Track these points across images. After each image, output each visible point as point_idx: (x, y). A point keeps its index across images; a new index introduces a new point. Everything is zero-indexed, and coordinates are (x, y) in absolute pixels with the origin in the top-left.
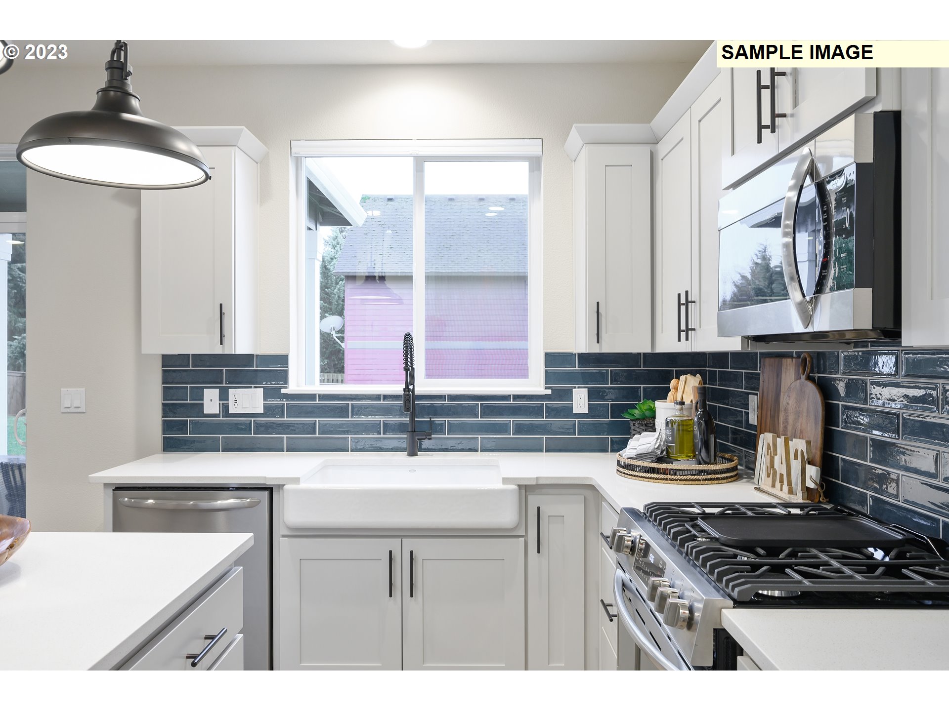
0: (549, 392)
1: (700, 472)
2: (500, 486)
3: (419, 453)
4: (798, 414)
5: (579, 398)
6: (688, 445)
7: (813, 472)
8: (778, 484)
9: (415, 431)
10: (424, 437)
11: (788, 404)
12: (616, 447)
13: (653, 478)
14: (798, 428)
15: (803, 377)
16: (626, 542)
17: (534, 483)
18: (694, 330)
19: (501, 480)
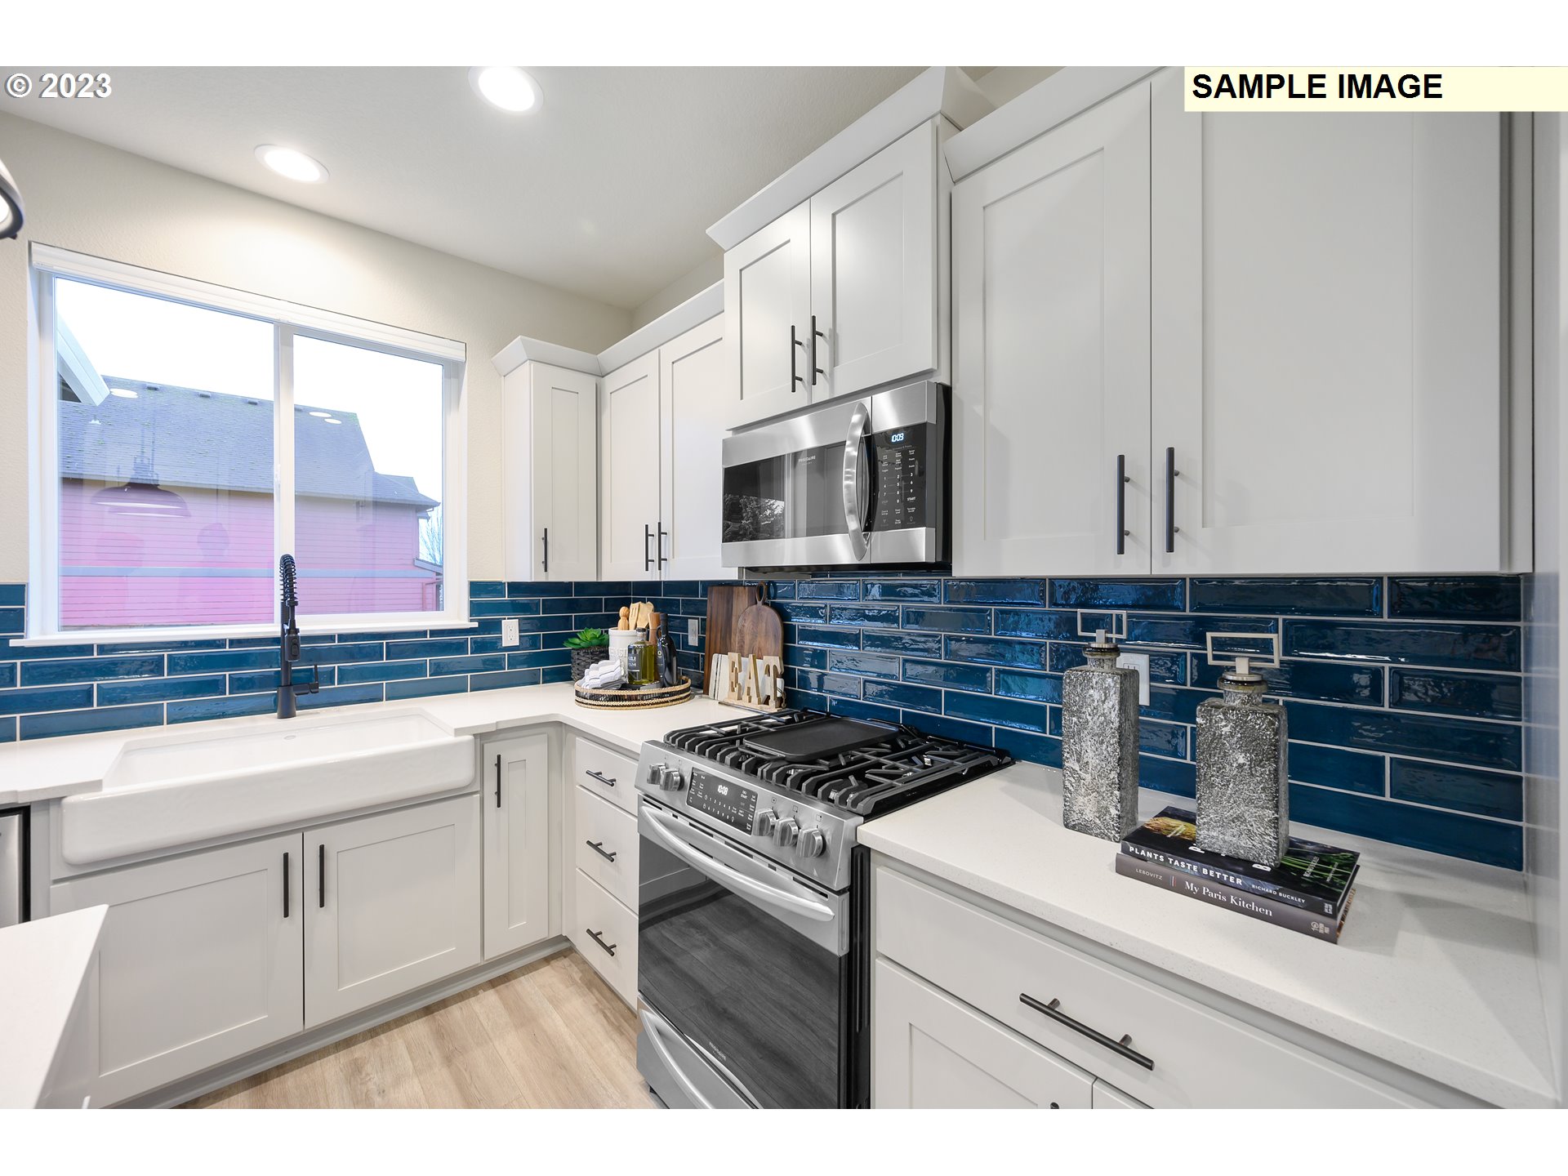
0: (476, 625)
1: (662, 696)
2: (451, 739)
3: (297, 712)
4: (755, 636)
5: (509, 630)
6: (650, 671)
7: (780, 682)
8: (745, 697)
9: (291, 685)
10: (307, 691)
11: (743, 626)
12: (547, 678)
13: (626, 706)
14: (757, 647)
15: (760, 603)
16: (675, 778)
17: (494, 729)
18: (666, 560)
19: (453, 733)
